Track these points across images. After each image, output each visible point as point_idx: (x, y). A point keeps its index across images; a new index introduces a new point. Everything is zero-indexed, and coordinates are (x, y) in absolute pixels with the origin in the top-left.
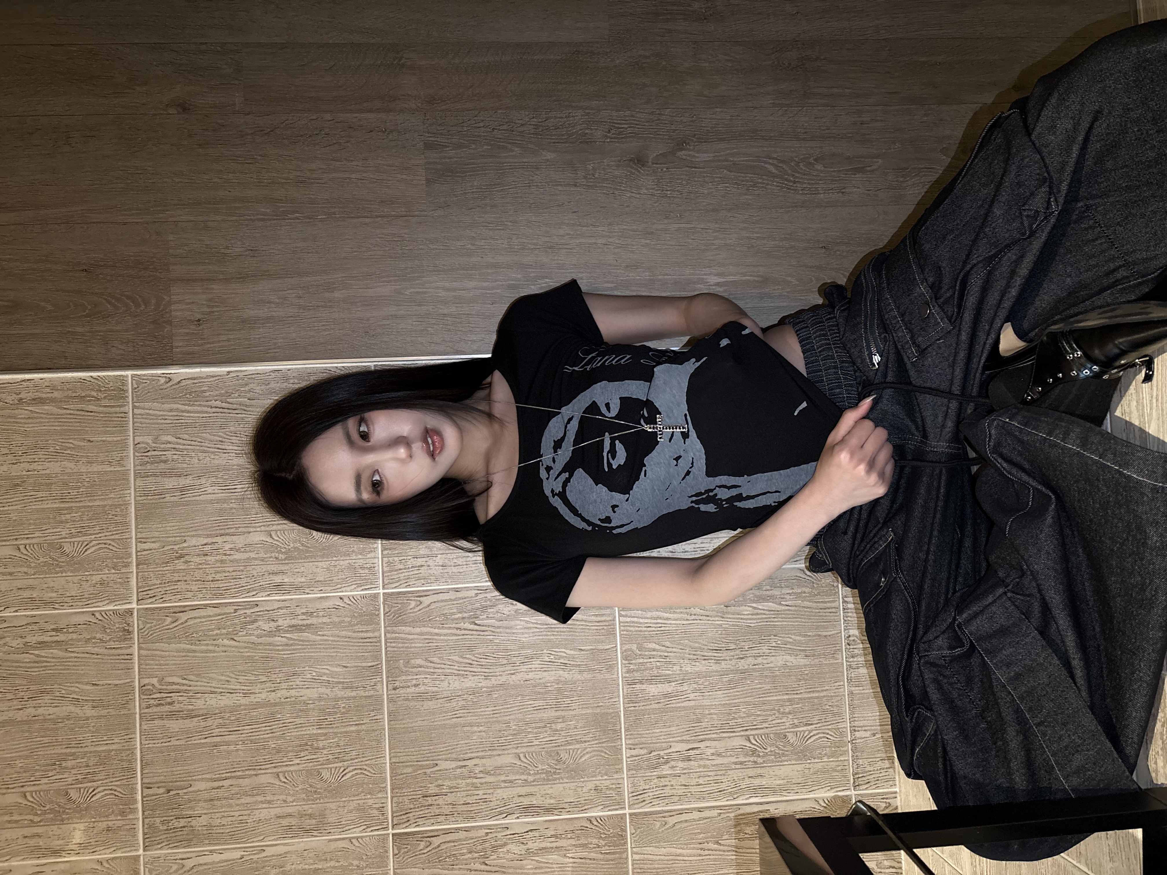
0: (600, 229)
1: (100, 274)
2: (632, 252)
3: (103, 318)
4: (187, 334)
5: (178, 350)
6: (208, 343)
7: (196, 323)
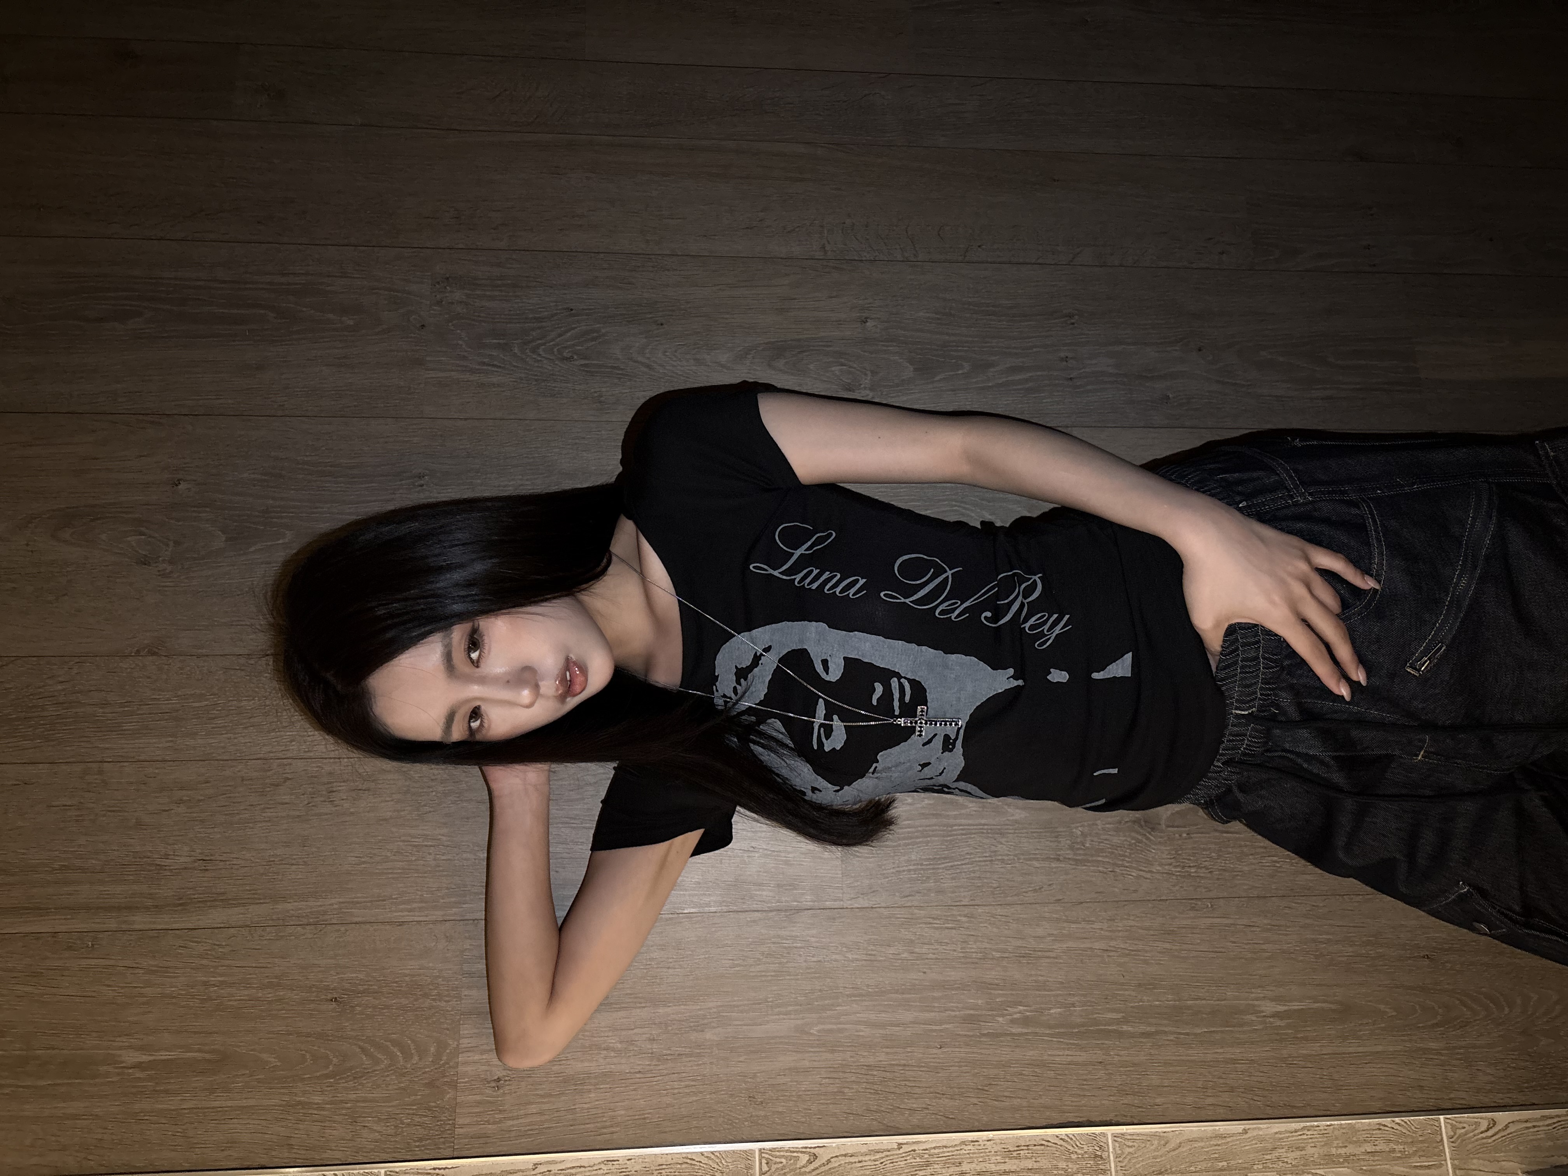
0: (1097, 926)
1: (357, 1005)
2: (1146, 962)
3: (355, 1078)
4: (479, 1103)
5: (461, 1131)
6: (510, 1119)
7: (493, 1084)
